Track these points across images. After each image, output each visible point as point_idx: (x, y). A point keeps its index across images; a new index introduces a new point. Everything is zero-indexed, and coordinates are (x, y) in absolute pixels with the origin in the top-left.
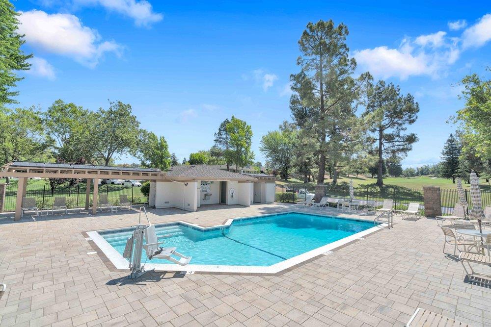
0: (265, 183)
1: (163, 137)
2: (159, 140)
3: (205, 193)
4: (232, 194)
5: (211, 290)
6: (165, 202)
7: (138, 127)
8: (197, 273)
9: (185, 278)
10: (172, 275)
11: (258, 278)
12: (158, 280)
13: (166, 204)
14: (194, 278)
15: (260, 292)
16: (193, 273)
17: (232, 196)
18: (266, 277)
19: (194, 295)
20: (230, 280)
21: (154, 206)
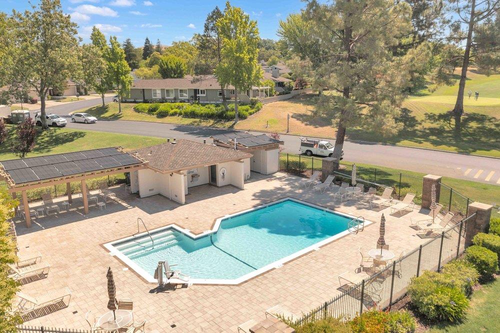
0: (266, 150)
1: (115, 38)
2: (108, 43)
3: (192, 174)
4: (223, 174)
5: (202, 295)
6: (150, 190)
7: (76, 33)
8: (194, 284)
9: (188, 288)
10: (180, 286)
11: (227, 288)
12: (175, 290)
13: (151, 192)
14: (193, 288)
15: (225, 296)
16: (192, 284)
17: (223, 177)
18: (231, 287)
19: (194, 298)
20: (212, 289)
21: (138, 192)
